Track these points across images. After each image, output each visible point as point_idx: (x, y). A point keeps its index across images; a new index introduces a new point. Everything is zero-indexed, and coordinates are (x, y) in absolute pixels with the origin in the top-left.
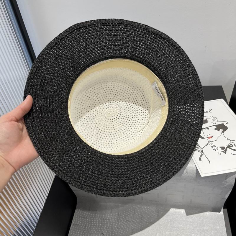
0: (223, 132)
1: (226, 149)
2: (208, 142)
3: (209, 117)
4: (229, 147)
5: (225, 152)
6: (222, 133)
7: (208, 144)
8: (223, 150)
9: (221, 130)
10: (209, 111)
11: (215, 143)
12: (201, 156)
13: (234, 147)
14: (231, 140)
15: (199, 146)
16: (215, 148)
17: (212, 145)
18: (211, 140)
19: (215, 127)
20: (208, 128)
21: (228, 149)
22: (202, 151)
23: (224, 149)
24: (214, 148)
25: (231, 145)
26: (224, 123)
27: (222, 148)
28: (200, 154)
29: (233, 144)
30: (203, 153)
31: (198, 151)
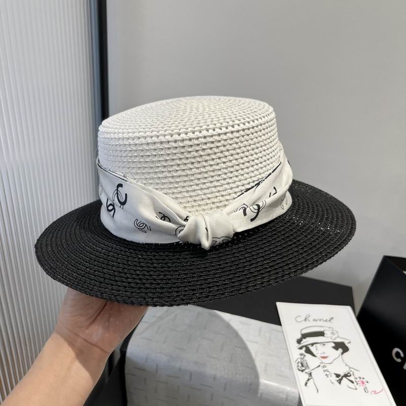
0: (342, 353)
1: (342, 379)
2: (321, 363)
3: (328, 329)
4: (346, 376)
5: (340, 382)
6: (341, 356)
7: (319, 366)
8: (338, 379)
9: (340, 350)
10: (330, 320)
11: (329, 367)
12: (308, 380)
13: (352, 378)
14: (350, 368)
15: (308, 366)
16: (328, 373)
17: (325, 369)
18: (324, 361)
19: (333, 345)
20: (323, 344)
21: (344, 378)
22: (310, 374)
23: (340, 378)
24: (326, 373)
25: (349, 375)
26: (346, 342)
27: (338, 376)
28: (307, 377)
29: (351, 373)
30: (311, 376)
31: (306, 373)
